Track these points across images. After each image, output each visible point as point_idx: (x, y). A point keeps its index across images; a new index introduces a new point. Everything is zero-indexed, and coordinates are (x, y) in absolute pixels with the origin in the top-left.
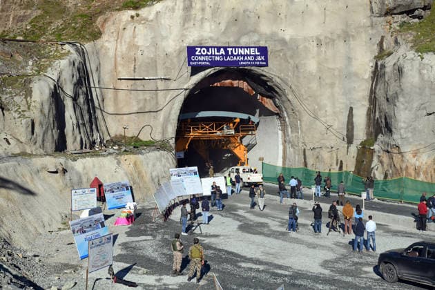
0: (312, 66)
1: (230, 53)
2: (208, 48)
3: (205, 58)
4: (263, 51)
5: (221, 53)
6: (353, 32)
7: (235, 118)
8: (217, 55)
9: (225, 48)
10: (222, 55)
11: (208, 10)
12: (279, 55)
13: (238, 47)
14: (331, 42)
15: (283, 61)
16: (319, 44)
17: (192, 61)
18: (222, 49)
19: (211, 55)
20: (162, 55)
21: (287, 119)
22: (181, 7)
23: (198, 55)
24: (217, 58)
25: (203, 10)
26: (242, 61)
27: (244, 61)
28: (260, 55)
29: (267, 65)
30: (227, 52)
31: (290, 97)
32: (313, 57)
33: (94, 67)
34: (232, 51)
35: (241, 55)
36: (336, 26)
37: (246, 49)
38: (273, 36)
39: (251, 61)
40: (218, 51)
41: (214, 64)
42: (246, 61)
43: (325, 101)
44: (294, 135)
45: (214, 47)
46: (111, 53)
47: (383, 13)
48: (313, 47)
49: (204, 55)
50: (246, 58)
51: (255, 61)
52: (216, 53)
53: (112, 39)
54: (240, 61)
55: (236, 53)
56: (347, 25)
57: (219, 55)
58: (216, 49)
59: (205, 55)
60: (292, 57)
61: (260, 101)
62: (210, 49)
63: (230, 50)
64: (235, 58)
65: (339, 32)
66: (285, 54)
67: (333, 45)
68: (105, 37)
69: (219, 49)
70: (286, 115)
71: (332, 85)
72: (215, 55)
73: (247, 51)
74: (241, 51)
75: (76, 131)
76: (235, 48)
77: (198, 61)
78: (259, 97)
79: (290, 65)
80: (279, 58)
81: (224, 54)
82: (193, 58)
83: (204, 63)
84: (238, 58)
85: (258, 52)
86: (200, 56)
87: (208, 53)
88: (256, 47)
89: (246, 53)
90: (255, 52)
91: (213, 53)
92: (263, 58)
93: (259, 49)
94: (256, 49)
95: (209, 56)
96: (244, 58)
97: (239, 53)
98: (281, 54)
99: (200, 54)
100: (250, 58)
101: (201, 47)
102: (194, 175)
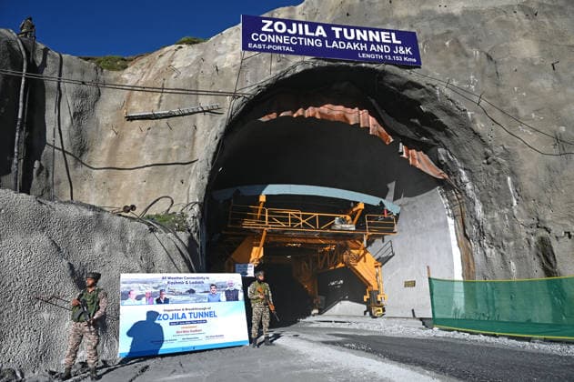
0: (525, 49)
1: (338, 36)
2: (289, 23)
3: (283, 39)
4: (408, 39)
5: (317, 34)
7: (356, 203)
8: (310, 37)
9: (327, 27)
10: (321, 37)
12: (444, 46)
13: (355, 28)
14: (556, 10)
15: (452, 56)
16: (531, 15)
17: (254, 42)
18: (320, 28)
19: (297, 34)
21: (469, 186)
23: (267, 33)
24: (309, 42)
26: (364, 51)
27: (369, 52)
28: (403, 45)
29: (418, 65)
30: (330, 33)
31: (479, 125)
34: (341, 33)
35: (362, 41)
37: (371, 33)
38: (427, 15)
39: (384, 54)
40: (312, 30)
42: (374, 52)
45: (303, 23)
48: (518, 20)
49: (279, 34)
50: (373, 48)
51: (392, 54)
52: (307, 33)
54: (361, 52)
55: (352, 37)
57: (315, 38)
58: (306, 26)
59: (284, 34)
60: (472, 43)
61: (404, 155)
62: (294, 25)
63: (337, 30)
64: (349, 45)
66: (456, 42)
67: (563, 13)
69: (313, 26)
70: (465, 178)
72: (304, 36)
73: (374, 36)
74: (361, 35)
76: (349, 28)
77: (267, 43)
78: (402, 148)
79: (471, 61)
80: (442, 53)
81: (325, 35)
82: (255, 37)
83: (279, 48)
84: (356, 46)
85: (397, 39)
86: (271, 34)
87: (289, 31)
88: (393, 31)
89: (371, 40)
90: (391, 39)
91: (301, 32)
92: (408, 50)
93: (399, 35)
94: (393, 35)
95: (291, 35)
96: (369, 47)
97: (359, 39)
98: (447, 43)
99: (272, 30)
100: (382, 49)
101: (275, 20)
102: (228, 300)
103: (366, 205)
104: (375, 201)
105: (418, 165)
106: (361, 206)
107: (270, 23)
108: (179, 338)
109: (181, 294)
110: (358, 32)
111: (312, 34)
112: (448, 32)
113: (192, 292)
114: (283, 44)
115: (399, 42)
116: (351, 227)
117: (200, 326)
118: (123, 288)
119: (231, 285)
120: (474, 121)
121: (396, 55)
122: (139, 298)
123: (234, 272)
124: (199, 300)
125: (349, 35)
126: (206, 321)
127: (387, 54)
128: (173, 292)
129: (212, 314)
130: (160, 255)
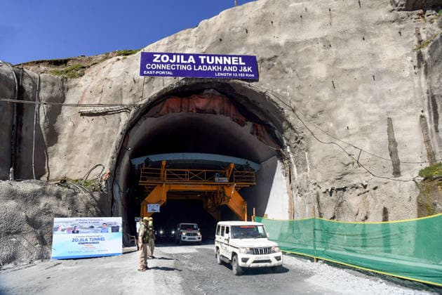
1: (202, 62)
2: (171, 56)
3: (167, 67)
4: (250, 61)
5: (189, 61)
6: (372, 29)
8: (184, 64)
9: (196, 56)
10: (191, 63)
12: (273, 65)
13: (215, 56)
14: (343, 42)
15: (278, 72)
16: (327, 46)
17: (147, 70)
18: (191, 57)
19: (176, 63)
21: (291, 156)
23: (156, 63)
24: (183, 67)
26: (219, 71)
27: (222, 72)
28: (247, 66)
30: (198, 62)
31: (291, 119)
34: (205, 60)
35: (219, 64)
37: (225, 58)
38: (264, 44)
39: (232, 72)
40: (186, 59)
42: (226, 72)
44: (301, 175)
45: (180, 55)
46: (82, 89)
48: (318, 49)
49: (164, 63)
50: (225, 69)
51: (238, 72)
52: (183, 61)
53: (89, 78)
54: (217, 72)
55: (212, 62)
56: (363, 23)
57: (187, 64)
58: (182, 57)
59: (167, 63)
62: (174, 57)
63: (202, 58)
64: (210, 68)
65: (353, 30)
66: (280, 63)
67: (347, 45)
69: (186, 57)
72: (180, 63)
73: (227, 61)
74: (218, 60)
76: (210, 56)
77: (156, 70)
79: (287, 76)
80: (272, 69)
81: (194, 62)
82: (149, 66)
83: (163, 73)
84: (214, 68)
85: (243, 62)
86: (159, 64)
87: (171, 61)
88: (240, 56)
89: (225, 63)
90: (238, 62)
91: (178, 61)
92: (249, 69)
93: (245, 58)
94: (240, 59)
95: (172, 64)
96: (223, 68)
97: (216, 63)
98: (275, 64)
99: (159, 61)
100: (230, 69)
101: (162, 54)
102: (112, 231)
104: (242, 162)
107: (158, 56)
108: (83, 251)
109: (86, 228)
110: (217, 58)
111: (186, 62)
112: (276, 57)
113: (92, 227)
114: (166, 70)
115: (244, 64)
117: (94, 245)
118: (55, 225)
119: (115, 223)
120: (288, 116)
121: (240, 73)
122: (63, 230)
123: (118, 216)
124: (96, 231)
125: (210, 60)
126: (98, 243)
127: (235, 72)
128: (81, 227)
129: (102, 239)
130: (81, 206)
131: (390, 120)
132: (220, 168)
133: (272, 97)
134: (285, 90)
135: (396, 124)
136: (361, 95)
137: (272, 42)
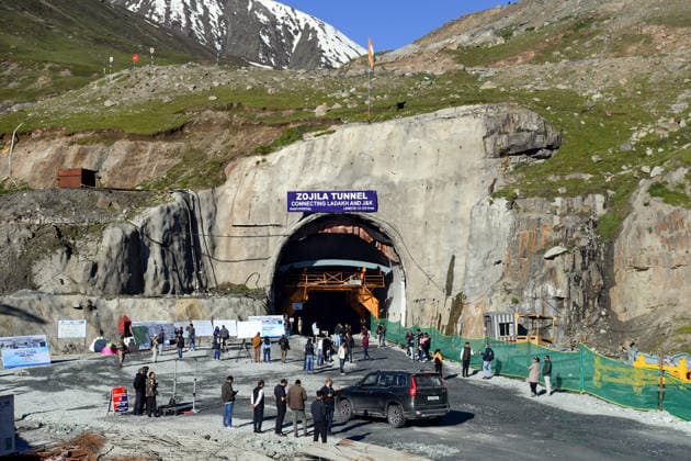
0: (419, 211)
1: (334, 199)
2: (309, 193)
3: (307, 204)
4: (372, 195)
5: (324, 198)
6: (466, 175)
7: (361, 268)
8: (320, 201)
9: (329, 193)
10: (325, 200)
11: (329, 153)
12: (389, 200)
13: (343, 192)
14: (442, 185)
15: (392, 206)
16: (429, 188)
17: (292, 207)
18: (325, 194)
19: (313, 200)
20: (275, 201)
21: (405, 269)
22: (304, 150)
23: (298, 201)
24: (319, 204)
25: (324, 153)
26: (347, 206)
27: (349, 206)
28: (368, 200)
29: (376, 210)
30: (330, 197)
32: (421, 202)
33: (205, 214)
34: (336, 196)
35: (347, 200)
36: (448, 167)
37: (352, 194)
38: (384, 181)
39: (357, 206)
40: (321, 196)
41: (315, 209)
42: (352, 206)
43: (429, 249)
45: (317, 192)
46: (230, 200)
47: (498, 154)
48: (422, 191)
49: (305, 201)
50: (352, 203)
51: (361, 206)
52: (319, 199)
53: (234, 186)
54: (345, 207)
56: (460, 167)
57: (322, 201)
58: (318, 194)
59: (307, 201)
60: (400, 202)
61: (379, 249)
62: (312, 194)
63: (334, 194)
64: (339, 203)
65: (451, 174)
66: (393, 199)
67: (443, 189)
68: (228, 183)
69: (322, 194)
70: (403, 265)
71: (437, 232)
72: (317, 200)
73: (353, 196)
74: (346, 196)
75: (161, 277)
76: (340, 192)
77: (299, 207)
78: (377, 244)
80: (388, 203)
81: (327, 199)
82: (293, 204)
83: (304, 208)
84: (343, 203)
85: (365, 196)
86: (301, 201)
87: (310, 198)
88: (364, 191)
89: (351, 198)
90: (362, 197)
91: (315, 199)
92: (370, 203)
93: (368, 193)
94: (364, 194)
95: (310, 201)
96: (350, 203)
97: (345, 198)
99: (301, 199)
100: (356, 203)
101: (302, 193)
102: (279, 324)
103: (367, 269)
104: (373, 266)
105: (387, 254)
106: (364, 270)
107: (300, 195)
110: (345, 194)
114: (307, 207)
115: (367, 198)
116: (359, 283)
119: (280, 319)
121: (363, 206)
124: (270, 323)
125: (340, 197)
127: (359, 206)
129: (274, 328)
130: (257, 308)
131: (454, 258)
132: (355, 271)
133: (387, 227)
134: (396, 220)
135: (456, 260)
136: (442, 236)
137: (390, 180)
